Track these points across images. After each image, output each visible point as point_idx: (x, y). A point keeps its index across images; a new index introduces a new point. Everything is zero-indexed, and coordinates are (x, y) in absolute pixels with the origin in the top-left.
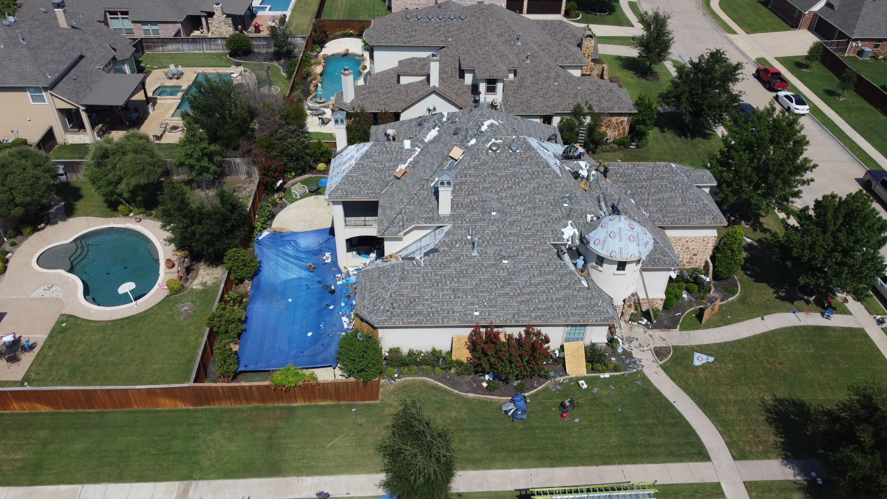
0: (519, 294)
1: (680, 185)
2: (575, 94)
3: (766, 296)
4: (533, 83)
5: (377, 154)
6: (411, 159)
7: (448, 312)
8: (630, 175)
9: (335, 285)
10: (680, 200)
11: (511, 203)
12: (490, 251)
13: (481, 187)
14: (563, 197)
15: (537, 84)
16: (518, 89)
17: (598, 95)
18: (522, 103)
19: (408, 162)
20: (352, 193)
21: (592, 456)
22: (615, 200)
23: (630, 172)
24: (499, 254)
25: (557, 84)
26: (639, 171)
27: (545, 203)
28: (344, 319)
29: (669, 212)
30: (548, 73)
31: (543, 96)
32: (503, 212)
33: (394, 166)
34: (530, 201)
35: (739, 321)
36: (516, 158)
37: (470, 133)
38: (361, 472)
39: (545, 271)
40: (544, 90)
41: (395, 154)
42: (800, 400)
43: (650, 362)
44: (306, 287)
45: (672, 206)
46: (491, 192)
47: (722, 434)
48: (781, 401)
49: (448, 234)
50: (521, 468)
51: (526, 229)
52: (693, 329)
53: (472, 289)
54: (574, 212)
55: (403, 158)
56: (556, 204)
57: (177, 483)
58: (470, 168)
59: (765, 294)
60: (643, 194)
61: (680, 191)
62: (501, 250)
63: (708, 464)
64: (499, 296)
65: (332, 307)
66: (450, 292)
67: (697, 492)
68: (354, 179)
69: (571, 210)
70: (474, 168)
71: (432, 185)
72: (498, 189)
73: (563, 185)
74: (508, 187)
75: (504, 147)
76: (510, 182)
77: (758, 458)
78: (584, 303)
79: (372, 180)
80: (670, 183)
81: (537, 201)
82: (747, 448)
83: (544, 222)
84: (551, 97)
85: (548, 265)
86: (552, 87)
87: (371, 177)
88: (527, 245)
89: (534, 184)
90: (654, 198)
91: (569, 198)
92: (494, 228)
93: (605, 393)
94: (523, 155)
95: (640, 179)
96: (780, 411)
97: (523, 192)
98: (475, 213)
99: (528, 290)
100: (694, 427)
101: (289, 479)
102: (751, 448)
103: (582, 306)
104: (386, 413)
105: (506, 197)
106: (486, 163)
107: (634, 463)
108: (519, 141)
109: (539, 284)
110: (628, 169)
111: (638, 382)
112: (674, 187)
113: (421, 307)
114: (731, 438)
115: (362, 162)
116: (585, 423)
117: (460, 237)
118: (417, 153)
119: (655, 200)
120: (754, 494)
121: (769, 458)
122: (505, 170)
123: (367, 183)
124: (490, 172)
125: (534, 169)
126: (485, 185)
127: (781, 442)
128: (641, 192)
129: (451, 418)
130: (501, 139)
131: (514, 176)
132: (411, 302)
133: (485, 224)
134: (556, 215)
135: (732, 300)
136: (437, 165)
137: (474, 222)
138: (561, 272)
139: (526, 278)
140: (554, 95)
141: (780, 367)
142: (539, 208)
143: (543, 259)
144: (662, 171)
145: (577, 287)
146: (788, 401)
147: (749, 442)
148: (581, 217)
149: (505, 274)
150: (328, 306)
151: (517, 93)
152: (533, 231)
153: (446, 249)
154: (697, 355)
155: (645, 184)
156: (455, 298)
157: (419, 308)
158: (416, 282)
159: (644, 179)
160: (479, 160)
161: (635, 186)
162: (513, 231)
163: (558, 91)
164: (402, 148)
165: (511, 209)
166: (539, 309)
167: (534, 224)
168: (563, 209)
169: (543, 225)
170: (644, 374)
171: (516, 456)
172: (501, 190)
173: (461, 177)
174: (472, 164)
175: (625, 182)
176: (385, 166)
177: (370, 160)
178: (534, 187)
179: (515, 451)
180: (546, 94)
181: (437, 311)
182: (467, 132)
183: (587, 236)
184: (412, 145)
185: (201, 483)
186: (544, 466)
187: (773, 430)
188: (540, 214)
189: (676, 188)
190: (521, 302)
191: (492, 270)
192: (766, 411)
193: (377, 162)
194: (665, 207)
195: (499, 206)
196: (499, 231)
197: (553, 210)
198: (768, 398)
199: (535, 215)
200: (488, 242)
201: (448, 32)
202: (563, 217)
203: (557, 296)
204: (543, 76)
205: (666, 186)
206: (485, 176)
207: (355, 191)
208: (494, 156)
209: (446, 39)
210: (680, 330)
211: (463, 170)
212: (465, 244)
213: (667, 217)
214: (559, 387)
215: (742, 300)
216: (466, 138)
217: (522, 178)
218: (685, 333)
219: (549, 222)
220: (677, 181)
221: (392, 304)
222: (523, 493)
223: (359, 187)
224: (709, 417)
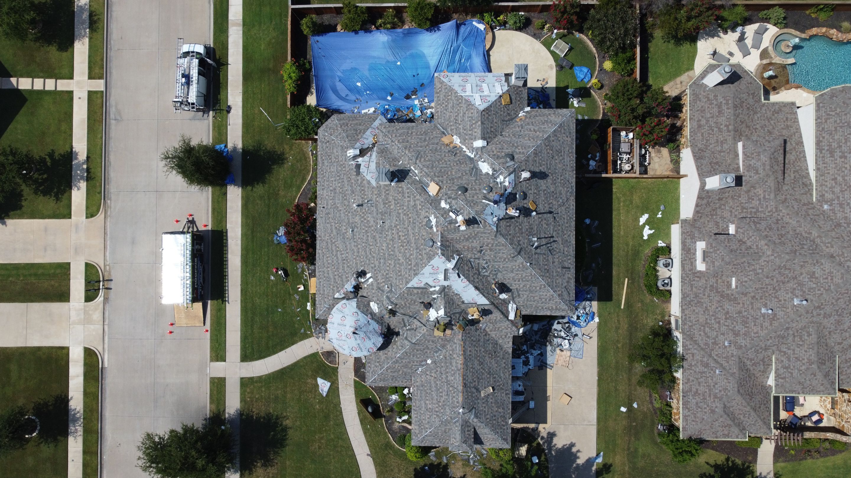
0: (331, 241)
1: (442, 411)
2: (707, 364)
3: (396, 470)
4: (728, 313)
5: (470, 115)
6: (465, 149)
7: (323, 186)
8: (451, 363)
9: (415, 99)
10: (430, 406)
11: (388, 238)
12: (357, 219)
13: (400, 211)
14: (392, 286)
15: (726, 319)
16: (718, 292)
17: (707, 395)
18: (696, 296)
19: (463, 146)
20: (438, 97)
21: (247, 284)
22: (412, 338)
23: (454, 364)
24: (355, 226)
25: (726, 344)
26: (454, 374)
27: (388, 268)
28: (372, 110)
29: (421, 393)
30: (745, 334)
31: (706, 323)
32: (382, 231)
33: (460, 134)
34: (389, 255)
35: (365, 433)
36: (422, 244)
37: (453, 202)
38: (243, 132)
39: (344, 263)
40: (716, 326)
41: (470, 132)
42: (287, 445)
43: (322, 345)
44: (415, 74)
45: (426, 397)
46: (396, 220)
47: (260, 377)
48: (285, 429)
49: (369, 182)
50: (242, 235)
51: (371, 250)
52: (355, 391)
53: (335, 204)
54: (381, 294)
55: (467, 141)
56: (387, 278)
57: (241, 18)
58: (415, 201)
59: (400, 471)
60: (435, 373)
61: (437, 409)
62: (357, 228)
63: (239, 359)
64: (331, 226)
65: (389, 98)
66: (334, 186)
67: (219, 345)
68: (449, 97)
69: (383, 291)
70: (415, 204)
71: (412, 167)
72: (398, 227)
73: (401, 286)
74: (400, 236)
75: (431, 233)
76: (403, 238)
77: (241, 394)
78: (326, 293)
79: (448, 114)
80: (444, 401)
81: (390, 262)
82: (248, 390)
83: (375, 267)
84: (706, 334)
85: (348, 266)
86: (721, 337)
87: (451, 112)
88: (360, 250)
89: (402, 260)
90: (432, 382)
91: (391, 290)
92: (372, 223)
93: (294, 303)
94: (424, 252)
95: (447, 372)
96: (277, 427)
97: (396, 250)
98: (382, 206)
99: (334, 249)
100: (266, 359)
101: (241, 87)
102: (248, 393)
103: (324, 291)
104: (285, 146)
105: (393, 234)
106: (418, 215)
107: (241, 310)
108: (436, 248)
109: (337, 258)
110: (456, 363)
111: (302, 331)
112: (440, 404)
113: (326, 164)
114: (256, 382)
115: (464, 102)
116: (271, 283)
117: (366, 193)
118: (469, 154)
119: (430, 383)
120: (216, 381)
121: (241, 402)
122: (413, 234)
123: (446, 110)
124: (411, 220)
125: (413, 261)
126: (402, 215)
127: (252, 416)
128: (437, 371)
129: (279, 190)
130: (437, 231)
131: (408, 242)
132: (329, 156)
133: (375, 214)
134: (379, 277)
135: (389, 438)
136: (427, 171)
137: (376, 205)
138: (344, 277)
139: (341, 247)
140: (708, 337)
141: (317, 445)
142: (385, 263)
143: (351, 263)
144: (454, 397)
145: (335, 288)
146: (285, 435)
147: (252, 393)
148: (378, 300)
149: (344, 231)
150: (391, 95)
151: (711, 291)
152: (370, 256)
153: (359, 182)
154: (328, 384)
155: (444, 376)
156: (331, 190)
157: (326, 162)
158: (340, 159)
159: (447, 376)
160: (420, 209)
161: (442, 367)
162: (369, 238)
163: (715, 343)
164: (475, 139)
165: (385, 238)
166: (323, 256)
167: (374, 257)
168: (383, 284)
169: (373, 265)
170: (310, 337)
171: (249, 232)
172: (398, 229)
173: (408, 193)
174: (418, 202)
175: (446, 358)
176: (460, 124)
177: (465, 109)
178: (399, 260)
179: (253, 232)
180: (710, 328)
181: (324, 177)
182: (453, 199)
183: (356, 300)
184: (477, 148)
185: (241, 32)
186: (242, 250)
187: (262, 414)
188: (380, 263)
189: (440, 406)
190: (327, 242)
191: (346, 221)
192: (277, 416)
193: (463, 116)
194: (425, 391)
195: (386, 227)
196: (370, 227)
197: (383, 275)
198: (287, 423)
199: (380, 259)
200: (363, 217)
201: (841, 205)
202: (378, 283)
203: (330, 272)
204: (739, 327)
205: (442, 396)
206: (408, 215)
207: (440, 100)
208: (424, 223)
209: (826, 202)
210: (355, 380)
211: (413, 194)
212: (362, 198)
213: (418, 389)
214: (300, 270)
215: (388, 445)
216: (449, 198)
217: (406, 249)
218: (352, 383)
219: (375, 270)
220: (445, 409)
221: (328, 142)
222: (224, 234)
223: (443, 103)
224: (273, 373)
